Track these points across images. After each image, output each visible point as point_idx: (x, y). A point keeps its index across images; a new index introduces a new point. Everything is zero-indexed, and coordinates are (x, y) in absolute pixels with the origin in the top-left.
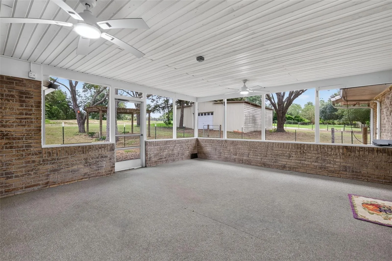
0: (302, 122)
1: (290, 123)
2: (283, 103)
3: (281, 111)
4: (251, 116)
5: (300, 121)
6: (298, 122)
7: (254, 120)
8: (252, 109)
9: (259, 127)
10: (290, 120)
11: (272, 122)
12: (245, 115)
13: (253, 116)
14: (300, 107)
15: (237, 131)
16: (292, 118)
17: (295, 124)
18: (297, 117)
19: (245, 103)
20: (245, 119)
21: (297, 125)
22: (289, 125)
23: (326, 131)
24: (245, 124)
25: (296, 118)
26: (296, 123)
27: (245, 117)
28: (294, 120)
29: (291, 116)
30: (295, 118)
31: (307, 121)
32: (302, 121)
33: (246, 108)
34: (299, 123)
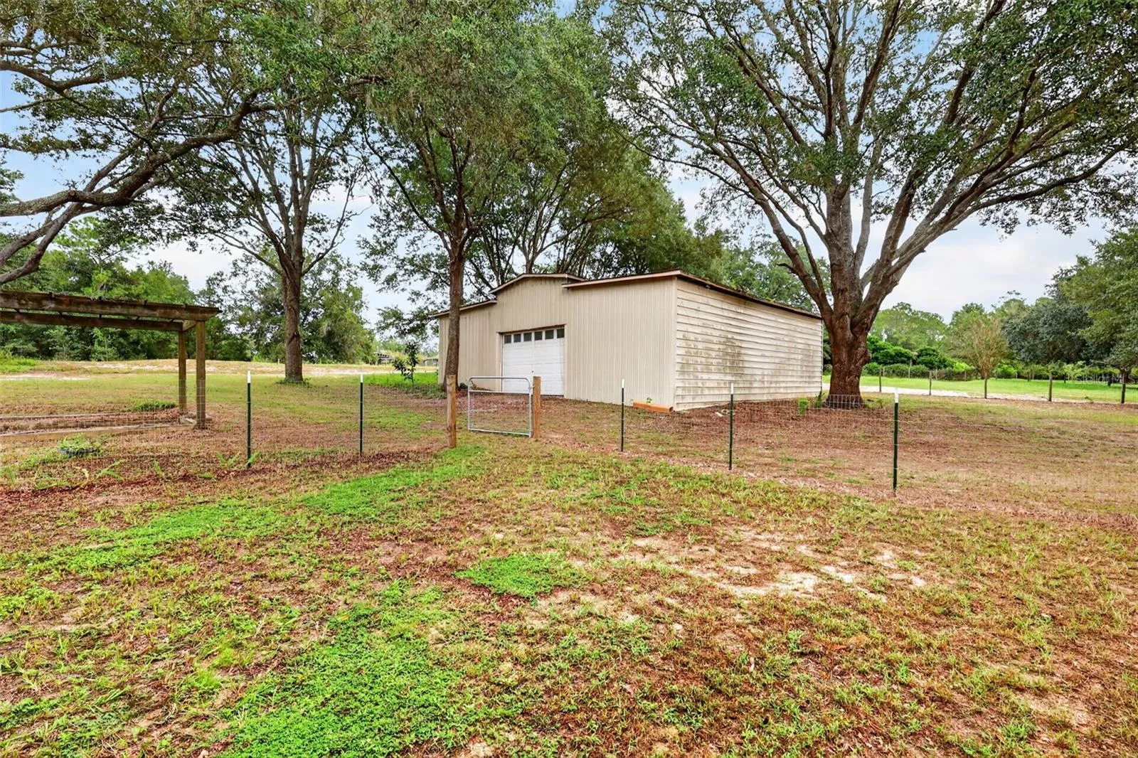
0: (943, 370)
1: (902, 374)
2: (856, 285)
3: (848, 320)
4: (715, 340)
5: (939, 368)
6: (931, 368)
7: (733, 360)
8: (719, 312)
9: (755, 385)
10: (903, 362)
11: (821, 370)
12: (680, 335)
13: (728, 342)
14: (939, 323)
15: (644, 402)
16: (909, 358)
17: (919, 376)
18: (927, 354)
19: (680, 282)
20: (682, 351)
21: (926, 381)
22: (896, 380)
23: (1043, 402)
24: (682, 372)
25: (921, 358)
26: (924, 375)
27: (683, 343)
28: (914, 363)
29: (903, 350)
30: (918, 356)
31: (962, 366)
32: (945, 366)
33: (686, 304)
34: (936, 372)
